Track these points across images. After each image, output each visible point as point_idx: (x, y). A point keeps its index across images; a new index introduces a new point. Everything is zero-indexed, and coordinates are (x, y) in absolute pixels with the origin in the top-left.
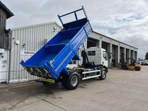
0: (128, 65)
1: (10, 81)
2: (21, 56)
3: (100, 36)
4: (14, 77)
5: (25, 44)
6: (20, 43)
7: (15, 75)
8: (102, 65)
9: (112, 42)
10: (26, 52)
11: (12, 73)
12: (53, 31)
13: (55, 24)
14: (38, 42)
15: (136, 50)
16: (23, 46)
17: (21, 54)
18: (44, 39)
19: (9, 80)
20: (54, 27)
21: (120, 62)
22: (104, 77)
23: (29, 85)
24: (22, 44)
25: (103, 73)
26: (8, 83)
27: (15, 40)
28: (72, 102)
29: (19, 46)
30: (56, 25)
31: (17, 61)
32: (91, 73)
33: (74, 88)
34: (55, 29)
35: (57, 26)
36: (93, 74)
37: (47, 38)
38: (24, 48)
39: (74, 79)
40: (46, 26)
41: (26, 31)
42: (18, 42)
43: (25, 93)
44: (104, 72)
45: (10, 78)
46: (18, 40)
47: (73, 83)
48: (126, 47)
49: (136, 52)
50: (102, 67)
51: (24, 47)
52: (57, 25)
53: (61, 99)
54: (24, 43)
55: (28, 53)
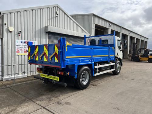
0: (140, 56)
1: (3, 78)
2: (16, 47)
3: (109, 23)
4: (9, 72)
5: (20, 32)
6: (14, 30)
7: (10, 70)
8: (117, 57)
9: (122, 31)
10: (22, 42)
11: (6, 68)
12: (55, 16)
13: (58, 7)
14: (37, 30)
15: (146, 40)
16: (19, 33)
17: (17, 44)
18: (44, 26)
19: (3, 76)
20: (56, 11)
21: (130, 53)
22: (118, 71)
23: (27, 82)
24: (16, 31)
25: (118, 67)
26: (2, 80)
27: (7, 26)
28: (86, 112)
29: (13, 33)
30: (58, 9)
31: (11, 53)
32: (104, 67)
33: (85, 87)
34: (58, 13)
35: (60, 10)
36: (107, 68)
37: (48, 25)
38: (20, 37)
39: (84, 75)
40: (46, 9)
41: (21, 15)
42: (11, 29)
43: (20, 96)
44: (118, 65)
45: (4, 74)
46: (11, 26)
47: (83, 80)
48: (136, 36)
49: (146, 42)
50: (117, 60)
51: (19, 35)
52: (60, 8)
53: (69, 105)
54: (19, 30)
55: (24, 43)
